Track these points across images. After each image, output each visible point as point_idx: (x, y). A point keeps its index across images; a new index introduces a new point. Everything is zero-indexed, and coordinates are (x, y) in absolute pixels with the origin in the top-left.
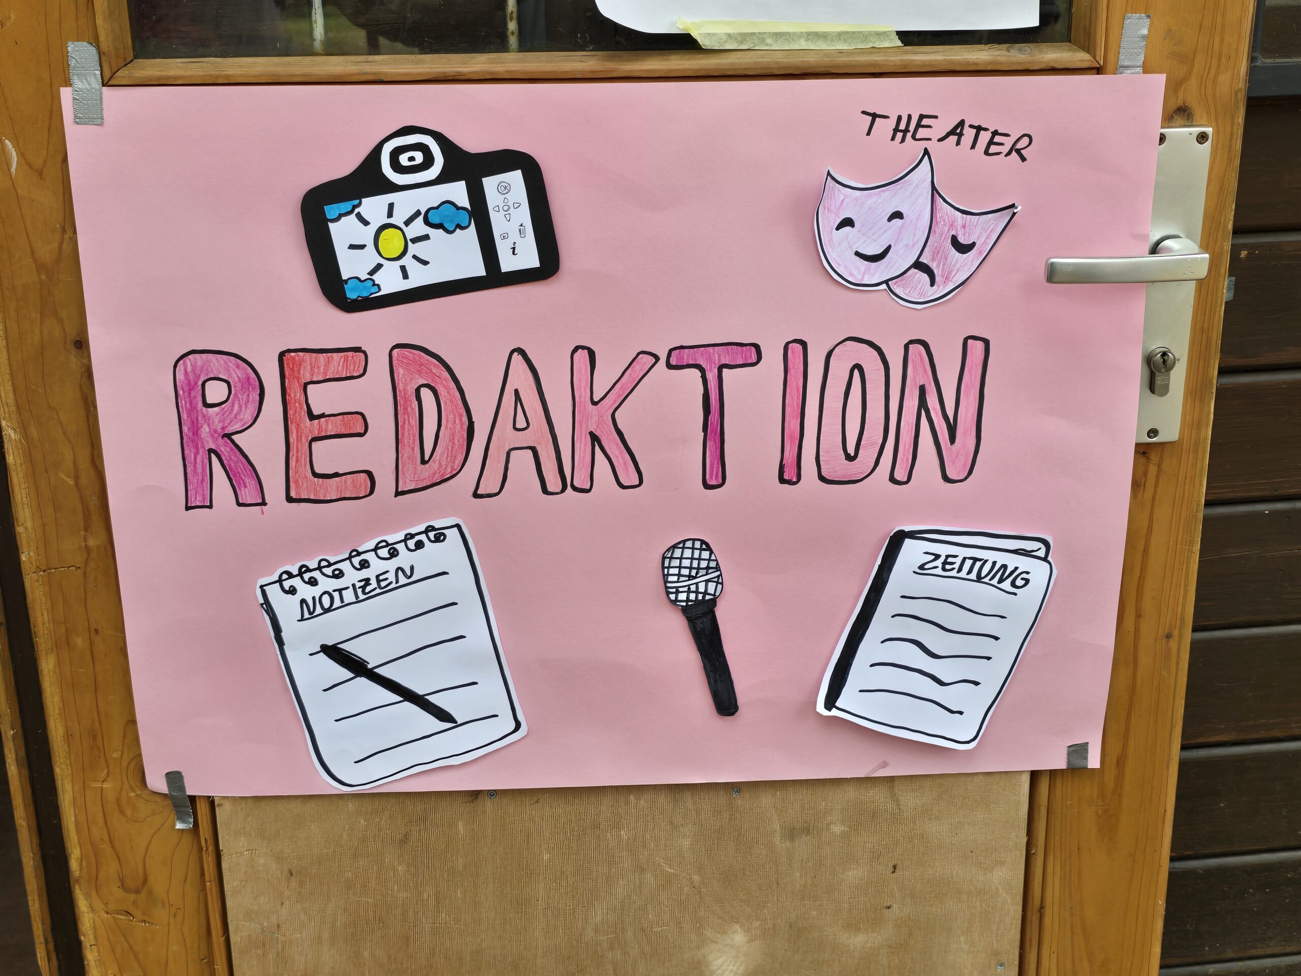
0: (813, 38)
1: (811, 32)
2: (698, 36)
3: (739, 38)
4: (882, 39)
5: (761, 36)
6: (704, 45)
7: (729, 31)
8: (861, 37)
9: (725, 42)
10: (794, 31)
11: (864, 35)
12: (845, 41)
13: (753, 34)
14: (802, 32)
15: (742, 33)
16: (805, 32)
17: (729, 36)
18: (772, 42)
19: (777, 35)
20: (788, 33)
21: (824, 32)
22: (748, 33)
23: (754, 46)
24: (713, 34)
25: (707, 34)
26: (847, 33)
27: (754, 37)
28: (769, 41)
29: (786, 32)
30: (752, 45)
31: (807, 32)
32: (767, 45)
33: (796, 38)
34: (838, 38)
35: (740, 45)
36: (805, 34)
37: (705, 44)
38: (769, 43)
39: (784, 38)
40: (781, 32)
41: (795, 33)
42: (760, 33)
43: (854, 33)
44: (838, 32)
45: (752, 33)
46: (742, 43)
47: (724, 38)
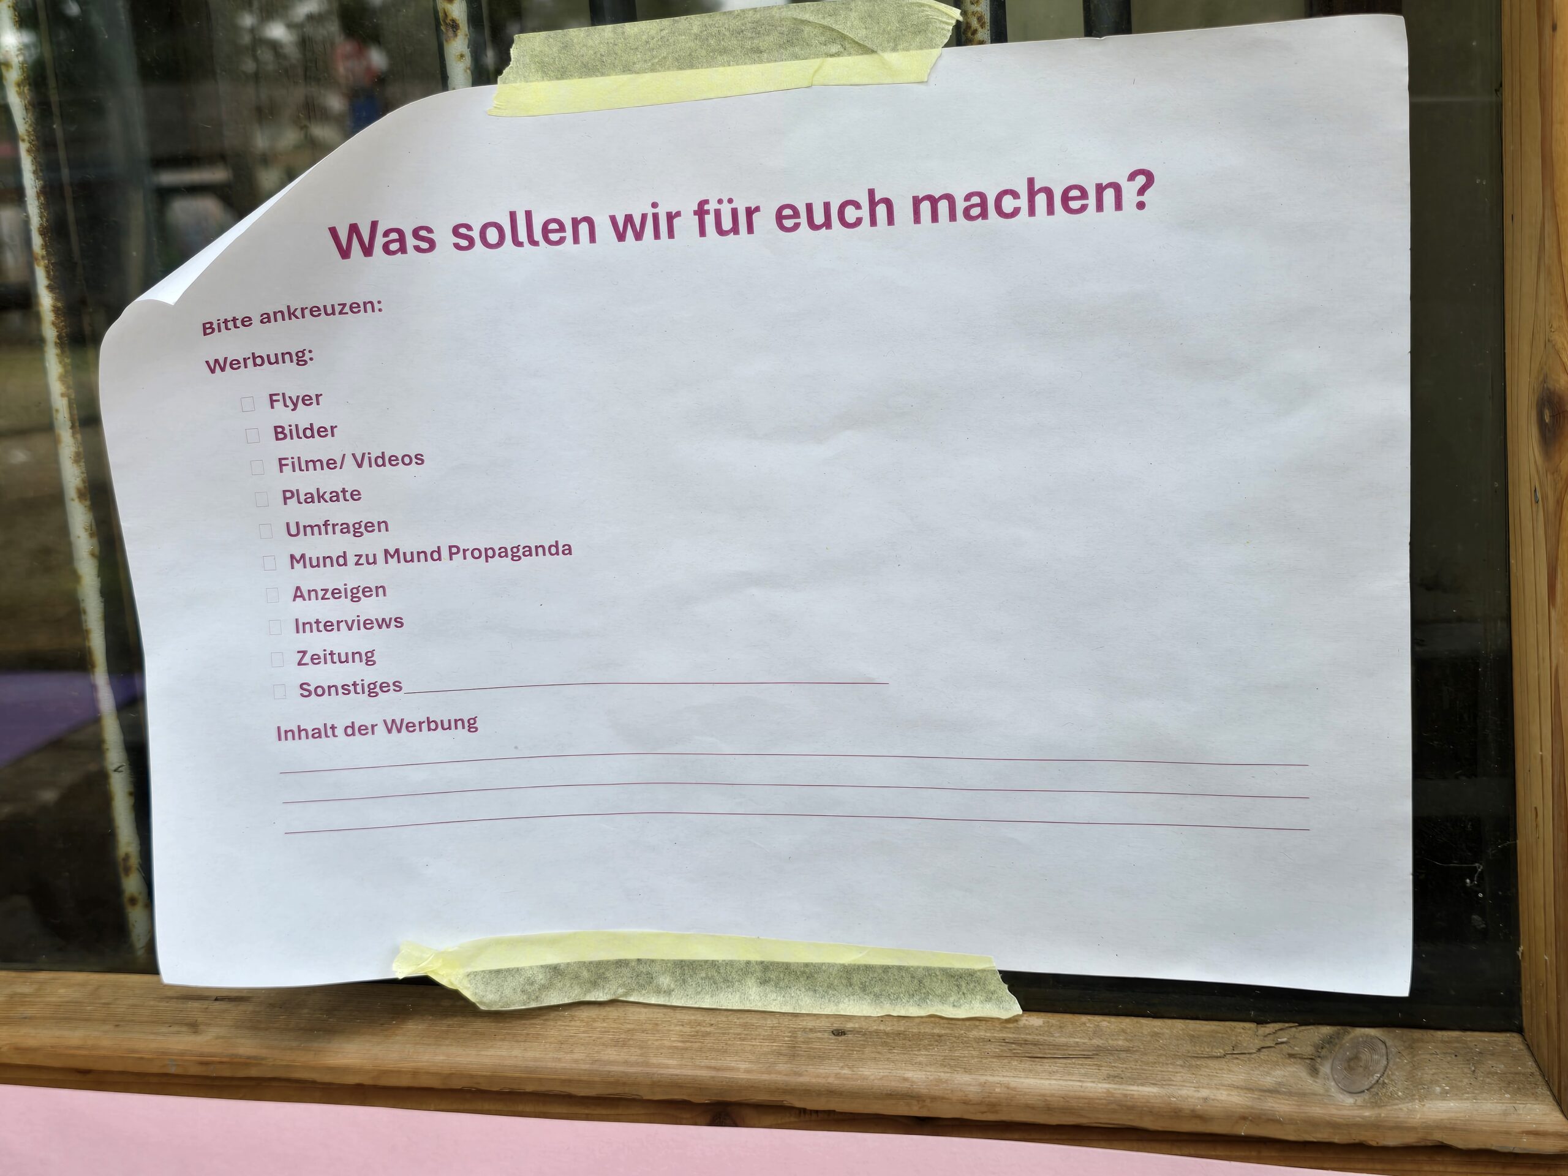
0: (779, 979)
1: (772, 963)
2: (466, 982)
3: (585, 974)
4: (964, 990)
5: (642, 968)
6: (482, 1003)
7: (553, 958)
8: (907, 980)
9: (544, 988)
10: (730, 958)
11: (913, 977)
12: (864, 988)
13: (620, 964)
14: (748, 963)
15: (591, 963)
16: (757, 963)
17: (556, 971)
18: (672, 986)
19: (685, 969)
20: (714, 964)
21: (807, 965)
22: (608, 961)
23: (626, 994)
24: (508, 970)
25: (490, 972)
26: (868, 968)
27: (625, 971)
28: (665, 981)
29: (706, 962)
30: (621, 991)
31: (762, 962)
32: (658, 991)
33: (734, 975)
34: (844, 981)
35: (589, 991)
36: (758, 968)
37: (485, 1000)
38: (665, 987)
39: (703, 975)
40: (694, 961)
41: (730, 964)
42: (639, 960)
43: (886, 969)
44: (844, 966)
45: (620, 961)
46: (594, 984)
47: (541, 978)
